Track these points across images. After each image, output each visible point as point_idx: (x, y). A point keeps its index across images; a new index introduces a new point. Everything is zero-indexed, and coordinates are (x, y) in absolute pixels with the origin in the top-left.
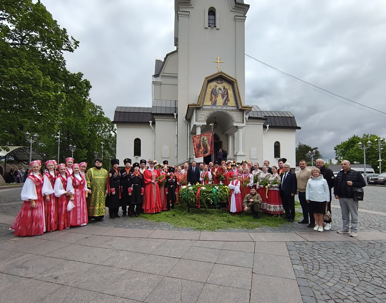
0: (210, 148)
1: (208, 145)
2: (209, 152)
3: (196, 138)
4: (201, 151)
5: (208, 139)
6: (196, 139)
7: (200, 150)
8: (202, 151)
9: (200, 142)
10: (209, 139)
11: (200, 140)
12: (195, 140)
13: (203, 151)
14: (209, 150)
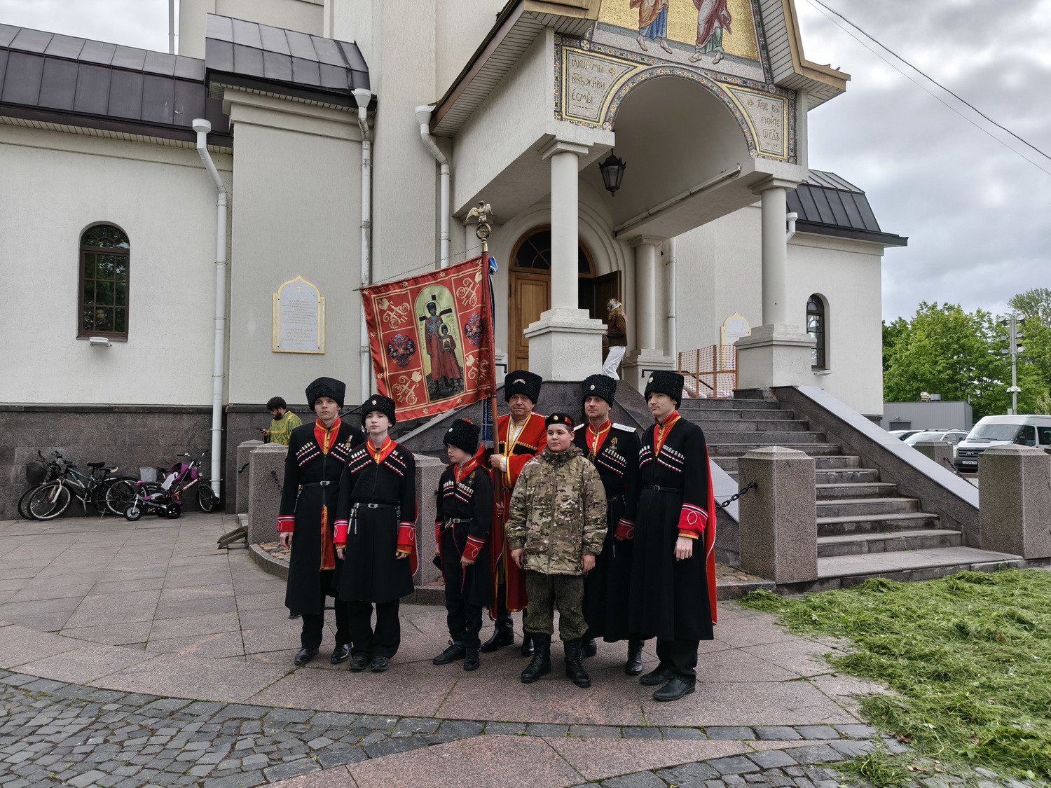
0: (471, 361)
1: (458, 343)
2: (465, 383)
3: (389, 299)
4: (417, 377)
5: (461, 304)
6: (386, 304)
7: (409, 375)
8: (421, 382)
9: (411, 321)
10: (469, 307)
11: (410, 314)
12: (382, 312)
13: (429, 377)
14: (468, 376)
